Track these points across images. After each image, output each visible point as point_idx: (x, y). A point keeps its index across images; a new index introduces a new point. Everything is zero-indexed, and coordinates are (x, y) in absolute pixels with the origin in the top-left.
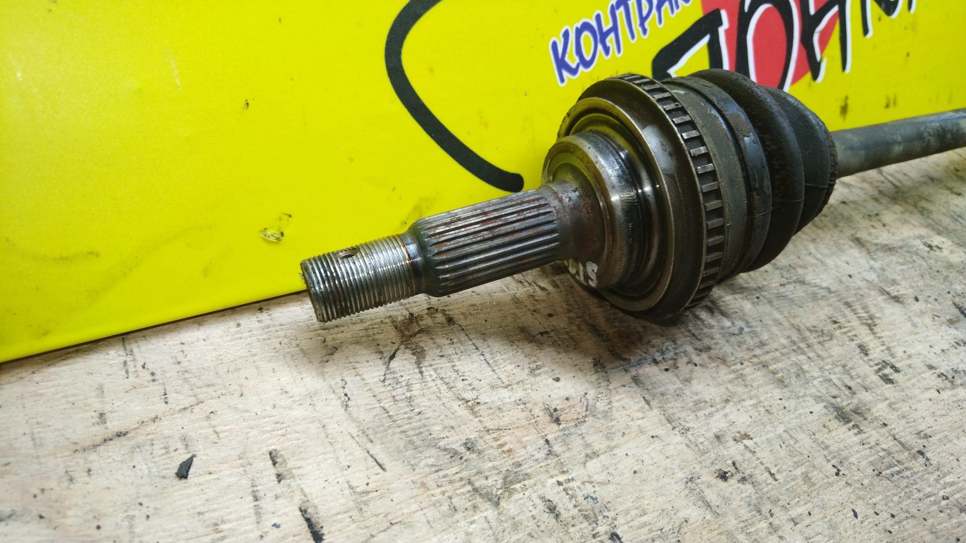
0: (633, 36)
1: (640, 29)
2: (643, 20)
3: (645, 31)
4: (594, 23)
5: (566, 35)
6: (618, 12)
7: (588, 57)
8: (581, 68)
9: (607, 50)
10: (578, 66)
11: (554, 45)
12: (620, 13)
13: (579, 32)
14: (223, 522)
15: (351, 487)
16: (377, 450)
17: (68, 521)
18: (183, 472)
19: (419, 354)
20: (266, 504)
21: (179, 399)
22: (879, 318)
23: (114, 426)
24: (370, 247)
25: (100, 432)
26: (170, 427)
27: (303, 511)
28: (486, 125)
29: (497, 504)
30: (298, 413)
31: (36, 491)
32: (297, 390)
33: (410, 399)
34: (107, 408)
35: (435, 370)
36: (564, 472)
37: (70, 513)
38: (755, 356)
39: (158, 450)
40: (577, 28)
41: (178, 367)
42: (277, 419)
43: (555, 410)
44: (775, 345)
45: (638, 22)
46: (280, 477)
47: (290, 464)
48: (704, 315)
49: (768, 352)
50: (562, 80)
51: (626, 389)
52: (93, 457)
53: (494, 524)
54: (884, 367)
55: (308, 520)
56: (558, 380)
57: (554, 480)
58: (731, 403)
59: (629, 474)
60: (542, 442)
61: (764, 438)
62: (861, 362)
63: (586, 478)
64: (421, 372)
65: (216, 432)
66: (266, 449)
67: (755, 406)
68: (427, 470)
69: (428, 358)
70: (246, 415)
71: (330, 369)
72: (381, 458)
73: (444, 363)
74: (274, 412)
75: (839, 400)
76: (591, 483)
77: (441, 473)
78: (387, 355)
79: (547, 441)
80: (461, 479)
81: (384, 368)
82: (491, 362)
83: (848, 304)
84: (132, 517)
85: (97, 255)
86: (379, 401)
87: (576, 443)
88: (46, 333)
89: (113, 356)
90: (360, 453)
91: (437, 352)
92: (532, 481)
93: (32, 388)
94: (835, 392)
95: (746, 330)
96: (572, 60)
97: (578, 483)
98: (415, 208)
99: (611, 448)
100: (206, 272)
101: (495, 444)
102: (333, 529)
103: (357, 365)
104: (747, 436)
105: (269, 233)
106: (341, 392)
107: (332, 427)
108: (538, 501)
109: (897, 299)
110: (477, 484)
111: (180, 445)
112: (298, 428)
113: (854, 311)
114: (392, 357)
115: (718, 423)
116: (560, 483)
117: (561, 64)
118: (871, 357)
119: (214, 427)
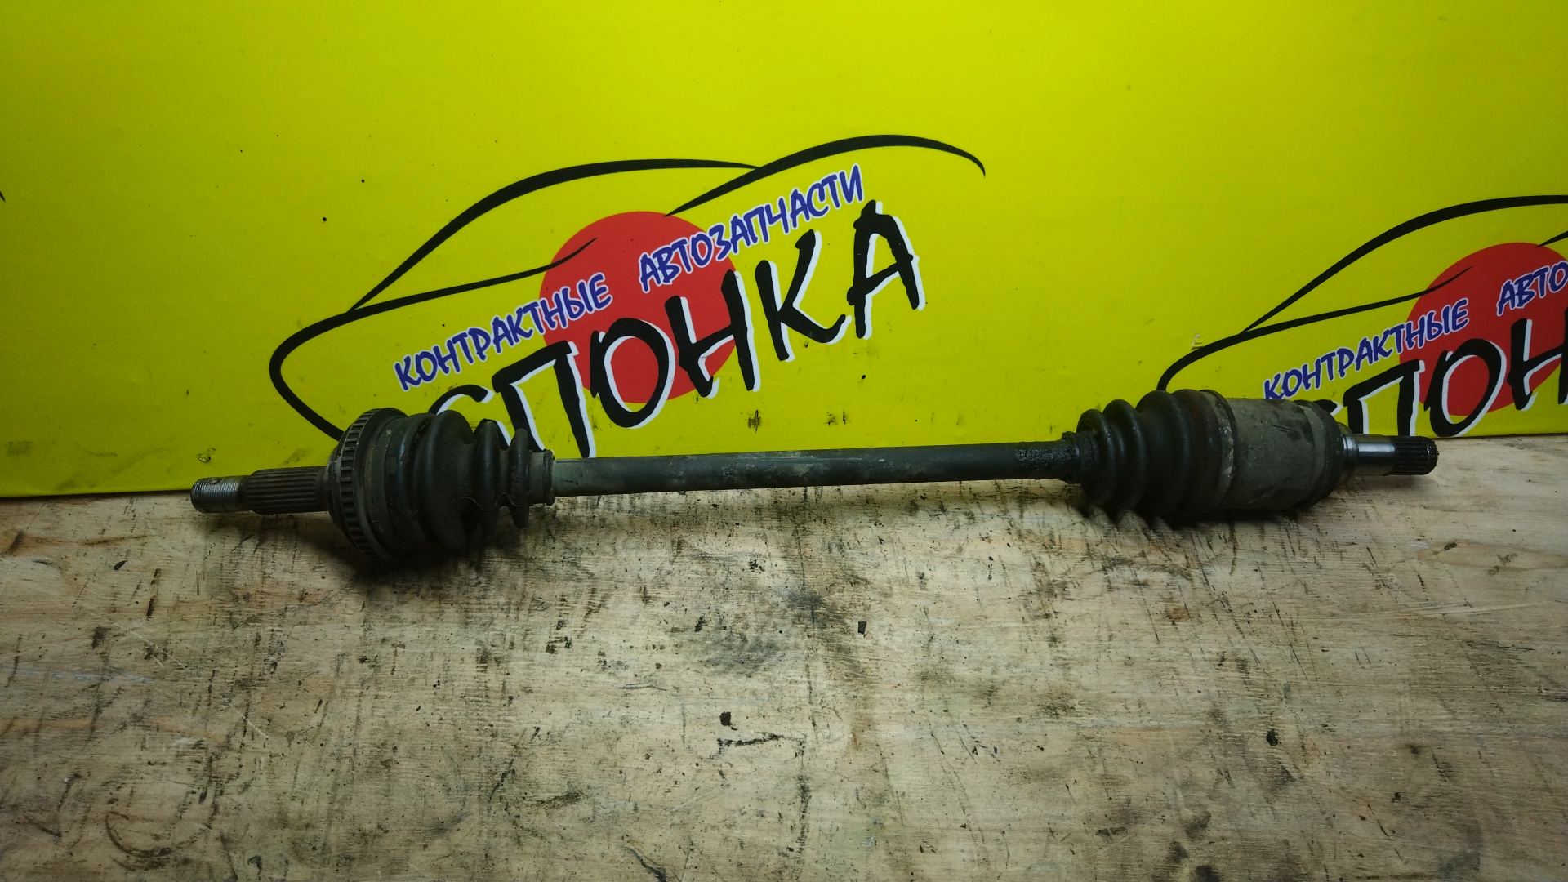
0: (471, 361)
1: (478, 356)
2: (480, 351)
3: (483, 357)
4: (433, 353)
5: (408, 360)
6: (454, 345)
7: (429, 374)
8: (422, 381)
9: (446, 370)
10: (420, 379)
11: (398, 367)
12: (458, 346)
13: (419, 359)
14: (119, 594)
15: (178, 597)
16: (203, 584)
17: (67, 573)
18: (118, 567)
19: (262, 541)
20: (140, 592)
21: (137, 532)
22: (608, 608)
23: (106, 536)
24: (227, 479)
25: (98, 537)
26: (125, 546)
27: (152, 600)
28: (344, 412)
29: (234, 628)
30: (182, 555)
31: (64, 557)
32: (190, 543)
33: (238, 563)
34: (108, 527)
35: (263, 552)
36: (280, 626)
37: (70, 569)
38: (468, 603)
39: (115, 554)
40: (417, 356)
41: (147, 516)
42: (170, 554)
43: (307, 594)
44: (491, 601)
45: (476, 351)
46: (153, 582)
47: (161, 578)
48: (462, 567)
49: (480, 604)
50: (406, 388)
51: (358, 595)
52: (90, 548)
53: (225, 636)
54: (561, 641)
55: (151, 605)
56: (323, 578)
57: (271, 628)
58: (415, 625)
59: (312, 639)
60: (284, 607)
61: (412, 651)
62: (547, 632)
63: (288, 633)
64: (255, 551)
65: (142, 553)
66: (156, 567)
67: (429, 632)
68: (218, 601)
69: (265, 544)
70: (159, 548)
71: (212, 536)
72: (202, 589)
73: (271, 550)
74: (172, 551)
75: (494, 648)
76: (288, 636)
77: (222, 605)
78: (246, 536)
79: (286, 608)
80: (228, 611)
81: (238, 543)
82: (297, 556)
83: (593, 591)
84: (89, 579)
85: (116, 455)
86: (222, 560)
87: (302, 613)
88: (93, 486)
89: (124, 502)
90: (193, 581)
91: (273, 542)
92: (260, 624)
93: (86, 509)
94: (498, 642)
95: (483, 585)
96: (414, 374)
97: (282, 634)
98: (294, 455)
99: (316, 623)
100: (169, 471)
101: (260, 600)
102: (159, 612)
103: (227, 538)
104: (403, 646)
105: (202, 456)
106: (209, 549)
107: (192, 566)
108: (254, 635)
109: (646, 599)
110: (234, 616)
111: (124, 554)
112: (176, 562)
113: (591, 598)
114: (247, 539)
115: (393, 633)
116: (273, 630)
117: (404, 378)
118: (560, 631)
119: (143, 550)
